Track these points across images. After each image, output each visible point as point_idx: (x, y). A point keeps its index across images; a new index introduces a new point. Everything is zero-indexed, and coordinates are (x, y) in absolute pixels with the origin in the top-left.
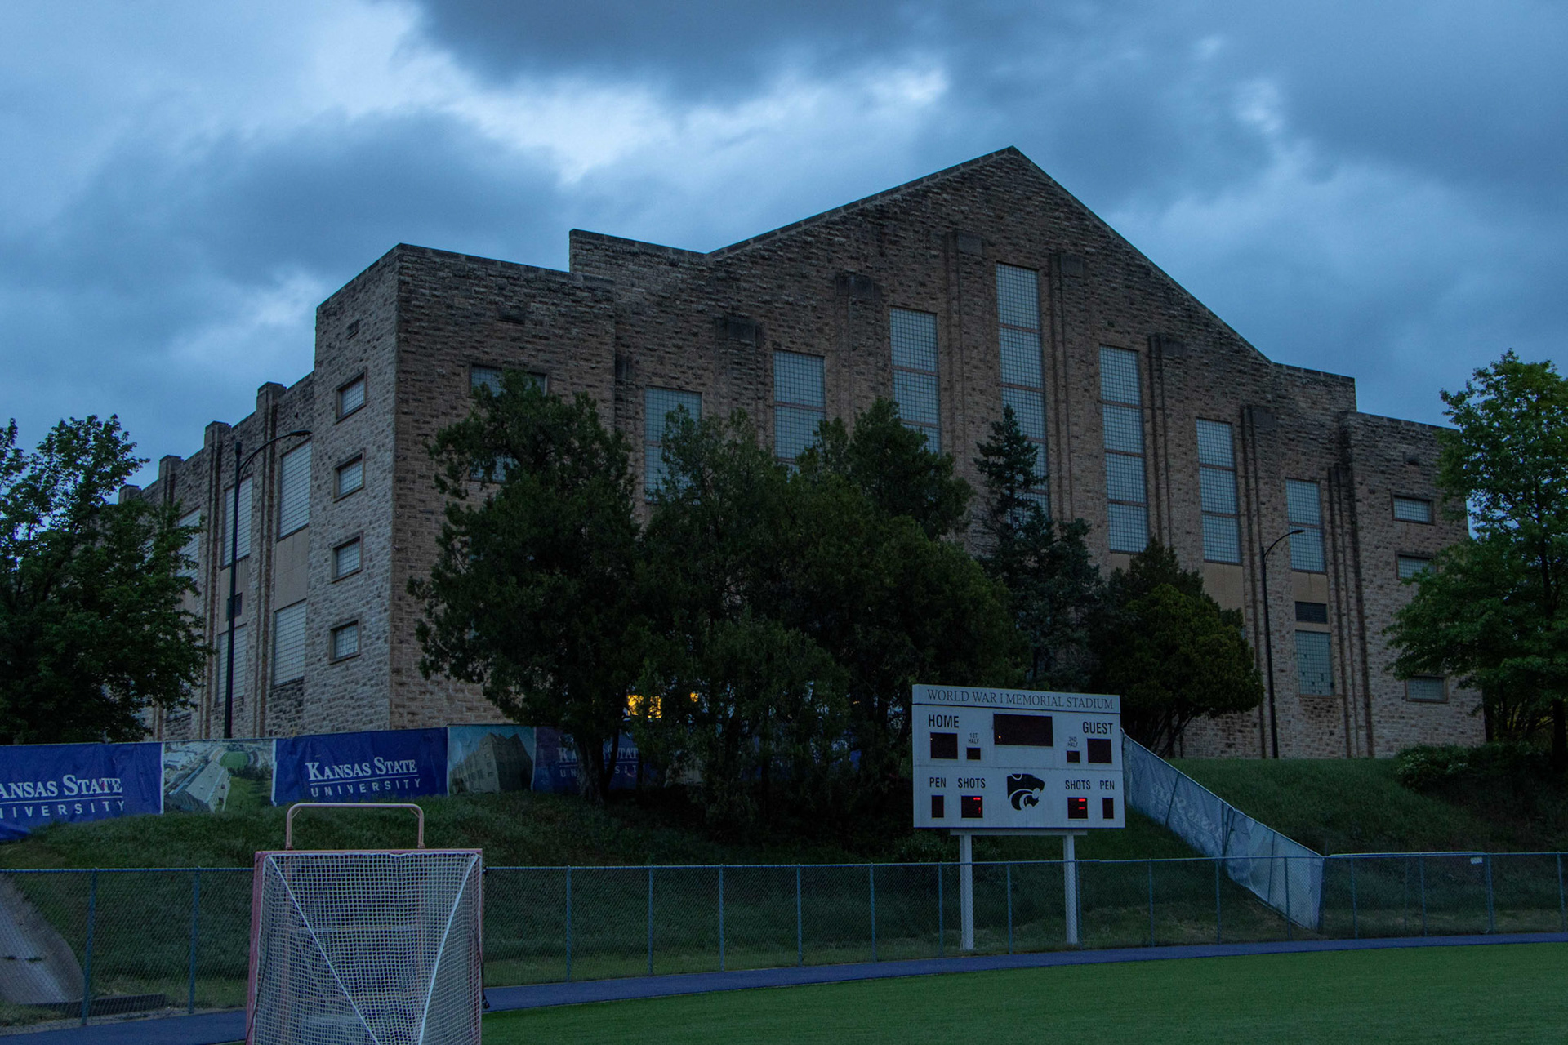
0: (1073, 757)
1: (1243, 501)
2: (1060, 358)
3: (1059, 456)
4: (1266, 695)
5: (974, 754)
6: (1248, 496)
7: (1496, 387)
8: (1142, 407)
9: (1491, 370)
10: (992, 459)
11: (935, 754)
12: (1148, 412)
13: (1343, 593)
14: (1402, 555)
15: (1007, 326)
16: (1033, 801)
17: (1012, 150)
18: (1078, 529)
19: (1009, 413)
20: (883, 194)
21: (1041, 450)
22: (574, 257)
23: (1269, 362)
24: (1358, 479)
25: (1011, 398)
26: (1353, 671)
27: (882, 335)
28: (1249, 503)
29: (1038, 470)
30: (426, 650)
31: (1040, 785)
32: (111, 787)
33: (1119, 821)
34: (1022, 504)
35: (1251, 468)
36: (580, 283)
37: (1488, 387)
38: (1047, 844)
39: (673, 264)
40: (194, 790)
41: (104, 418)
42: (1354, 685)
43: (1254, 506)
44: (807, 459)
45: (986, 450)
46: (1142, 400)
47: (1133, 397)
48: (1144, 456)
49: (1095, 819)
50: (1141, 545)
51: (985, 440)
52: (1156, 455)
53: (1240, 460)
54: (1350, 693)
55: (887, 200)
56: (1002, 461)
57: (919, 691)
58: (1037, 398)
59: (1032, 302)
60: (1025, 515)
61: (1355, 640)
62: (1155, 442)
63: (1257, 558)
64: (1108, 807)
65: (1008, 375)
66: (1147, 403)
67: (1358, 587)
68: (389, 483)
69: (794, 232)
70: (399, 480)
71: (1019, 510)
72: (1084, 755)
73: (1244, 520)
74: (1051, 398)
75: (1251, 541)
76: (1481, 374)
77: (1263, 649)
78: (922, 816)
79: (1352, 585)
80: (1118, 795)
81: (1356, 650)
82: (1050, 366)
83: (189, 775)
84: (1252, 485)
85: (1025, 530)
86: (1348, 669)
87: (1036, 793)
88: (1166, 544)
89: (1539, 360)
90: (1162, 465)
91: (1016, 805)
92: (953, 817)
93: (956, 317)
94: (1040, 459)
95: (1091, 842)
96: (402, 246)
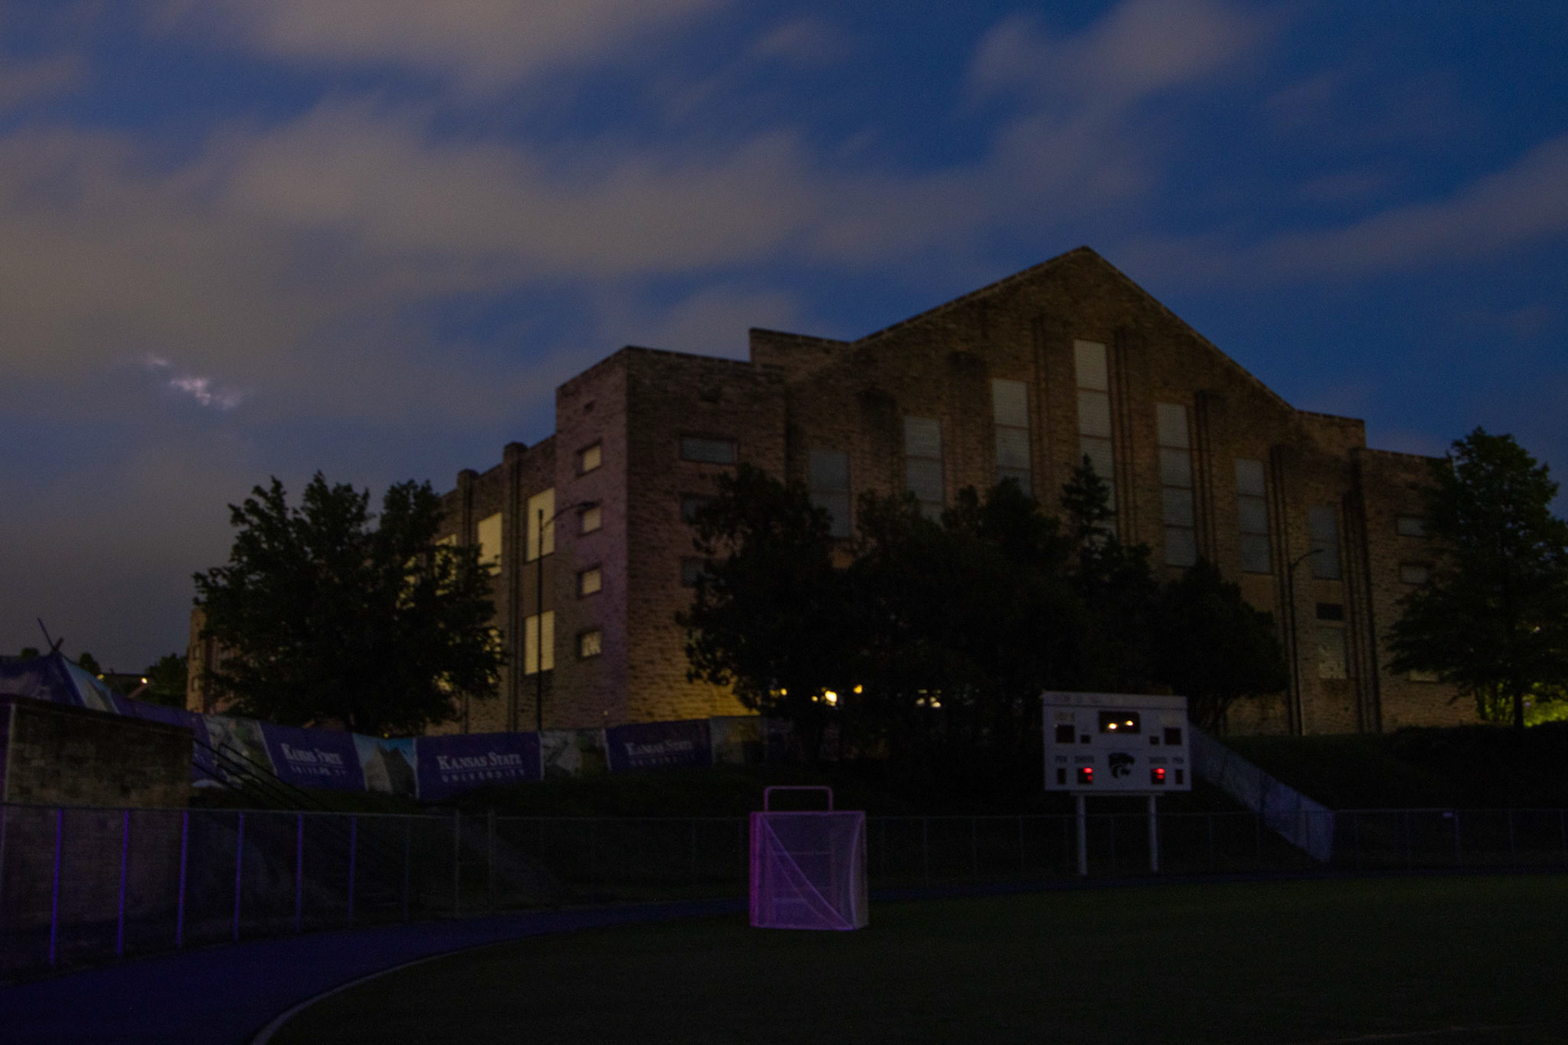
0: (1154, 741)
1: (1273, 522)
2: (1125, 412)
3: (1126, 492)
4: (1293, 679)
5: (1086, 739)
6: (1277, 518)
7: (1469, 453)
8: (1191, 450)
9: (1465, 441)
10: (1074, 496)
11: (1059, 740)
12: (1196, 453)
13: (1356, 596)
14: (1404, 563)
15: (1085, 390)
16: (1126, 772)
17: (1085, 249)
18: (1142, 551)
19: (1087, 459)
20: (986, 289)
21: (1112, 490)
22: (753, 350)
23: (1293, 410)
24: (1367, 502)
25: (1087, 447)
26: (1364, 658)
27: (986, 400)
28: (1278, 524)
29: (1110, 505)
30: (692, 663)
31: (1131, 760)
32: (514, 760)
33: (1187, 786)
34: (1100, 531)
35: (1280, 496)
36: (758, 369)
37: (1463, 454)
38: (1137, 802)
39: (827, 351)
40: (560, 762)
41: (420, 482)
42: (1365, 670)
43: (1282, 527)
44: (949, 517)
45: (1067, 488)
46: (1191, 444)
47: (1184, 442)
48: (1193, 490)
49: (1170, 785)
50: (1190, 560)
51: (1067, 482)
52: (1202, 486)
53: (1270, 489)
54: (1362, 676)
55: (988, 293)
56: (1081, 498)
57: (1048, 696)
58: (1108, 445)
59: (1103, 371)
60: (1100, 541)
61: (1367, 634)
62: (1202, 477)
63: (1285, 570)
64: (1179, 775)
65: (1084, 428)
66: (1195, 447)
67: (1369, 591)
68: (624, 526)
69: (917, 323)
70: (631, 523)
71: (1096, 537)
72: (1162, 740)
73: (1274, 538)
74: (1118, 444)
75: (1280, 555)
76: (1457, 444)
77: (1290, 641)
78: (1051, 784)
79: (1363, 589)
80: (1186, 768)
81: (1367, 642)
82: (1118, 418)
83: (556, 752)
84: (1281, 509)
85: (1101, 553)
86: (1360, 658)
87: (1129, 766)
88: (1212, 560)
89: (1502, 432)
90: (1208, 495)
91: (1115, 775)
92: (1072, 784)
93: (1043, 385)
94: (1112, 497)
95: (1168, 801)
96: (630, 348)
